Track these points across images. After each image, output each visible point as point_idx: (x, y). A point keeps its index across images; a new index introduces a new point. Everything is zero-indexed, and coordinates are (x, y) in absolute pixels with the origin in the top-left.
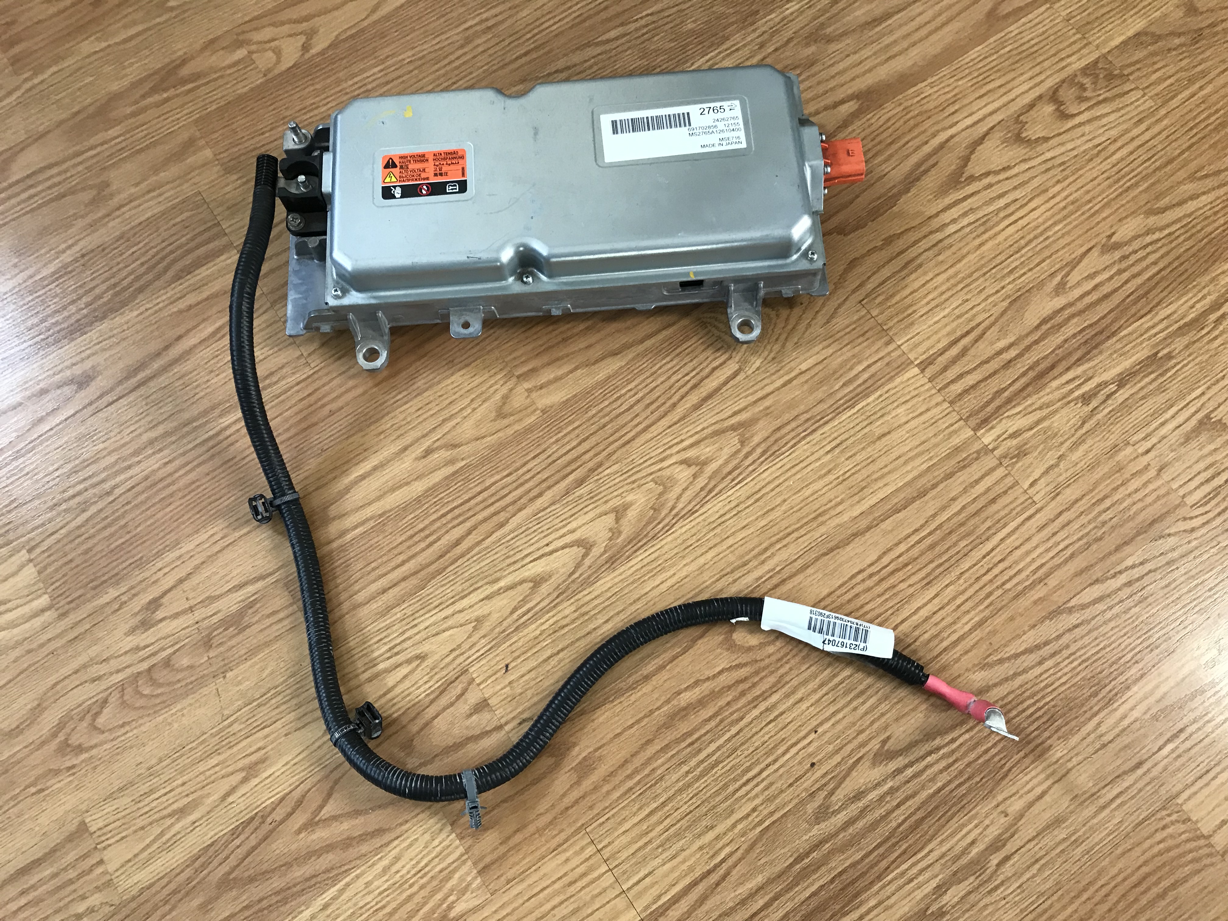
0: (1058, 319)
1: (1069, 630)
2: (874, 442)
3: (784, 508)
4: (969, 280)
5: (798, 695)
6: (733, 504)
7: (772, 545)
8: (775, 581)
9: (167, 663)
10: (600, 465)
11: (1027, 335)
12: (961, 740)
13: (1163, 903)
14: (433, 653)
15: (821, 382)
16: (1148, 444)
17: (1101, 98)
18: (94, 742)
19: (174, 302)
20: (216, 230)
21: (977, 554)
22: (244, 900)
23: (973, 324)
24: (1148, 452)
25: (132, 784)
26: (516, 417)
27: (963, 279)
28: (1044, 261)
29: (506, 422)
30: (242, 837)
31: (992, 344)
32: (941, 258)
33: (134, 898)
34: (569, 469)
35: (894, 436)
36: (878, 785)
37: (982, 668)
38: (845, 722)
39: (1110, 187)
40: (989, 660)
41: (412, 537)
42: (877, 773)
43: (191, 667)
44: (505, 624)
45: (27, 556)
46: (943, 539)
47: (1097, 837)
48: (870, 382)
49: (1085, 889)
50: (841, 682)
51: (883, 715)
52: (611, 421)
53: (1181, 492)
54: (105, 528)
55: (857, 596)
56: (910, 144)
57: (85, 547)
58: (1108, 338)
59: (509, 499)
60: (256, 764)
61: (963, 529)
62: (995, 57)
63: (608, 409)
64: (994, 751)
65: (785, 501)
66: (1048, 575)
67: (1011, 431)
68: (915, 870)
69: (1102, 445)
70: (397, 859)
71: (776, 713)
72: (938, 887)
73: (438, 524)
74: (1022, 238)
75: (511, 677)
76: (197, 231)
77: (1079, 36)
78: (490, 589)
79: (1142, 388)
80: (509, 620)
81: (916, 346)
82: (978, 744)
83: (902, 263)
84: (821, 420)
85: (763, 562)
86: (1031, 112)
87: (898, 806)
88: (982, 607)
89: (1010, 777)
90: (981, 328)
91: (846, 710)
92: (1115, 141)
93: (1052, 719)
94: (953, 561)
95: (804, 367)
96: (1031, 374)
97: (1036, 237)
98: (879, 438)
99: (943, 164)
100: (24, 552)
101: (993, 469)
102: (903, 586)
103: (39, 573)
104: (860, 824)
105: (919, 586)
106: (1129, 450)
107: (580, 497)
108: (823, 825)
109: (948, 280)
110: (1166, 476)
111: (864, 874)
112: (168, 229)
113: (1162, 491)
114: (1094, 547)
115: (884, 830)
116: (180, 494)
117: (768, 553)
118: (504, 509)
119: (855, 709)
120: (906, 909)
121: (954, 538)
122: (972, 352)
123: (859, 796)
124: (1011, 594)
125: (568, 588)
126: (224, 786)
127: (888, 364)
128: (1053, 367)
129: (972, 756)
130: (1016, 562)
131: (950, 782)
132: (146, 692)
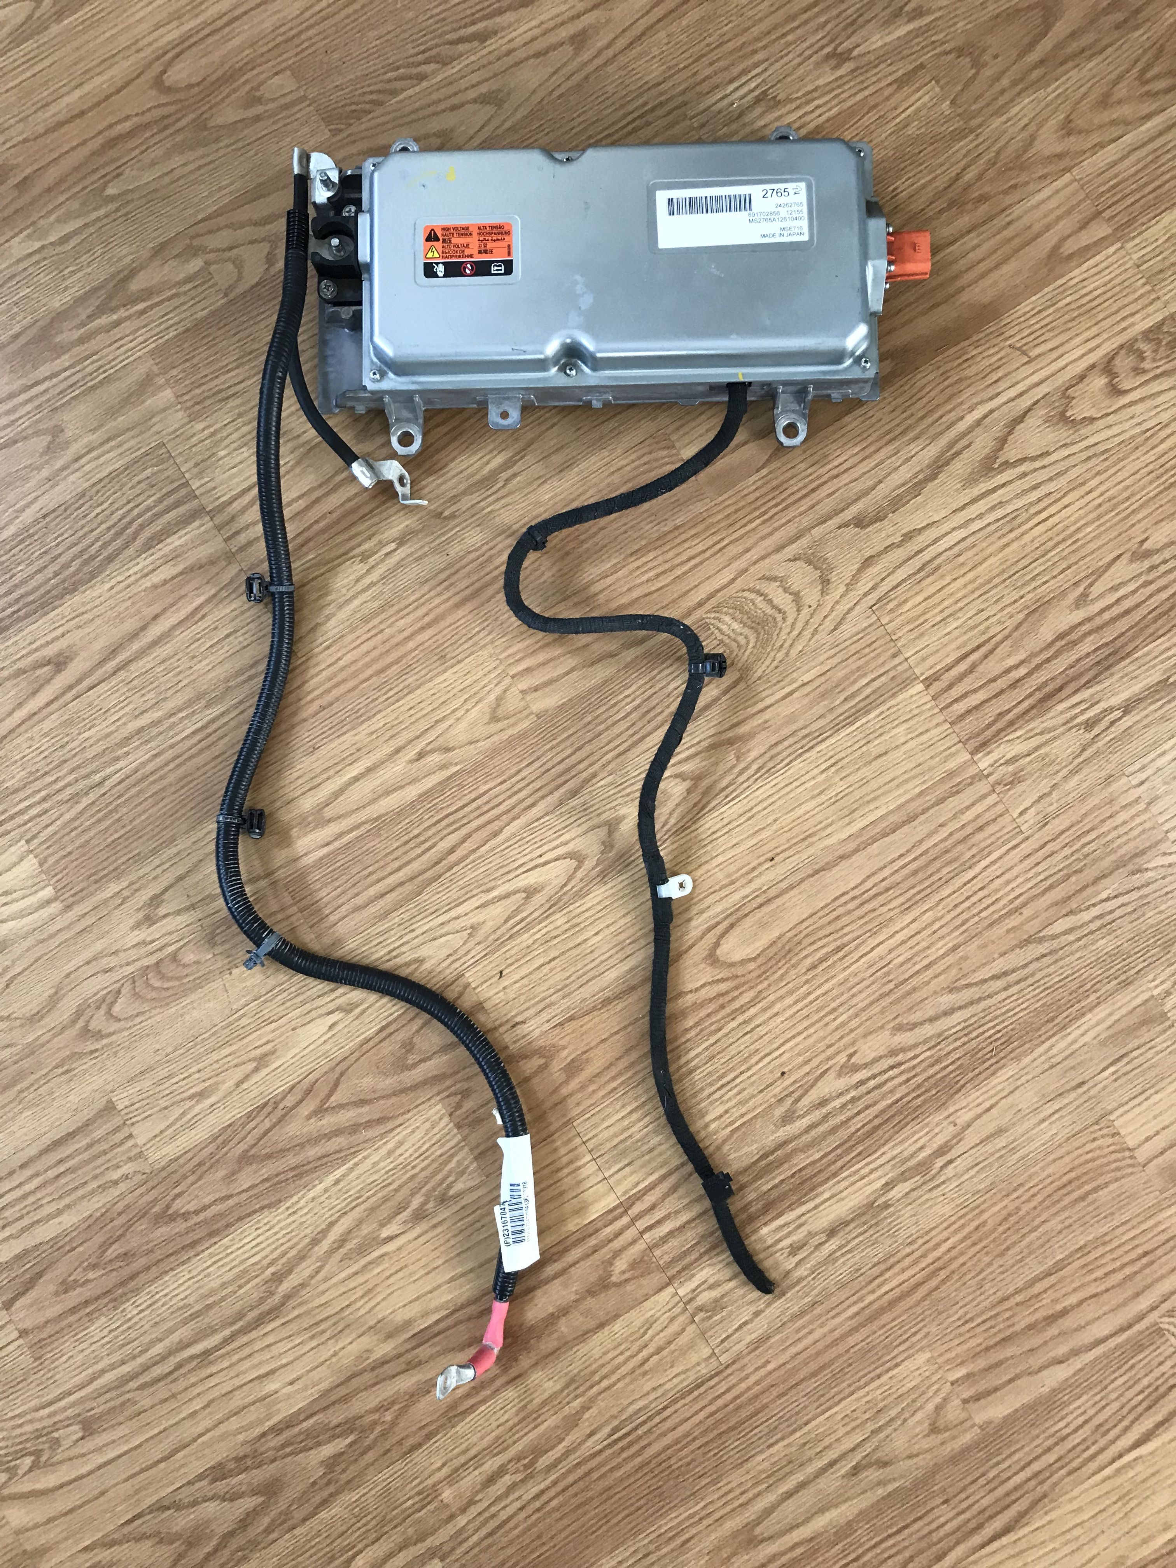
0: (1074, 636)
1: (1038, 959)
2: (870, 762)
3: (775, 827)
4: (987, 587)
5: (775, 1009)
6: (725, 821)
7: (760, 864)
8: (759, 900)
9: (174, 958)
10: (594, 775)
11: (1041, 651)
12: (922, 1057)
13: (1083, 1204)
14: (430, 957)
15: (823, 696)
16: (1142, 776)
17: (1159, 371)
18: (112, 1030)
19: (147, 575)
20: (183, 492)
21: (958, 882)
22: (265, 1172)
23: (985, 637)
24: (1142, 783)
25: (151, 1069)
26: (511, 721)
27: (982, 585)
28: (1069, 567)
29: (500, 725)
30: (258, 1119)
31: (1002, 659)
32: (961, 559)
33: (163, 1169)
34: (563, 779)
35: (890, 756)
36: (841, 1094)
37: (950, 992)
38: (815, 1037)
39: (1151, 482)
40: (957, 984)
41: (407, 842)
42: (842, 1083)
43: (197, 963)
44: (499, 932)
45: (25, 848)
46: (927, 865)
47: (1033, 1146)
48: (872, 698)
49: (1015, 1190)
50: (816, 999)
51: (852, 1031)
52: (607, 729)
53: (1166, 827)
54: (99, 821)
55: (838, 918)
56: (944, 419)
57: (82, 840)
58: (1123, 658)
59: (503, 808)
60: (265, 1055)
61: (948, 855)
62: (1051, 310)
63: (604, 716)
64: (951, 1068)
65: (775, 820)
66: (1024, 905)
67: (1008, 756)
68: (867, 1170)
69: (1097, 774)
70: (401, 1143)
71: (752, 1025)
72: (887, 1184)
73: (433, 830)
74: (1051, 539)
75: (505, 982)
76: (164, 491)
77: (1148, 287)
78: (485, 898)
79: (1147, 716)
80: (503, 929)
81: (924, 659)
82: (937, 1061)
83: (919, 565)
84: (819, 737)
85: (750, 881)
86: (1081, 386)
87: (858, 1113)
88: (957, 933)
89: (963, 1091)
90: (993, 642)
91: (818, 1025)
92: (1166, 426)
93: (1008, 1042)
94: (934, 887)
95: (806, 678)
96: (1038, 695)
97: (1064, 540)
98: (876, 758)
99: (978, 444)
100: (23, 842)
101: (985, 796)
102: (885, 909)
103: (41, 865)
104: (821, 1129)
105: (897, 911)
106: (1124, 780)
107: (574, 808)
108: (788, 1128)
109: (965, 586)
110: (1155, 809)
111: (820, 1171)
112: (132, 487)
113: (1147, 825)
114: (1073, 879)
115: (843, 1134)
116: (173, 789)
117: (756, 873)
118: (498, 817)
119: (827, 1024)
120: (856, 1202)
121: (938, 864)
122: (981, 668)
123: (823, 1103)
124: (987, 922)
125: (560, 899)
126: (238, 1074)
127: (893, 678)
128: (1060, 689)
129: (931, 1071)
130: (996, 891)
131: (908, 1094)
132: (157, 984)
